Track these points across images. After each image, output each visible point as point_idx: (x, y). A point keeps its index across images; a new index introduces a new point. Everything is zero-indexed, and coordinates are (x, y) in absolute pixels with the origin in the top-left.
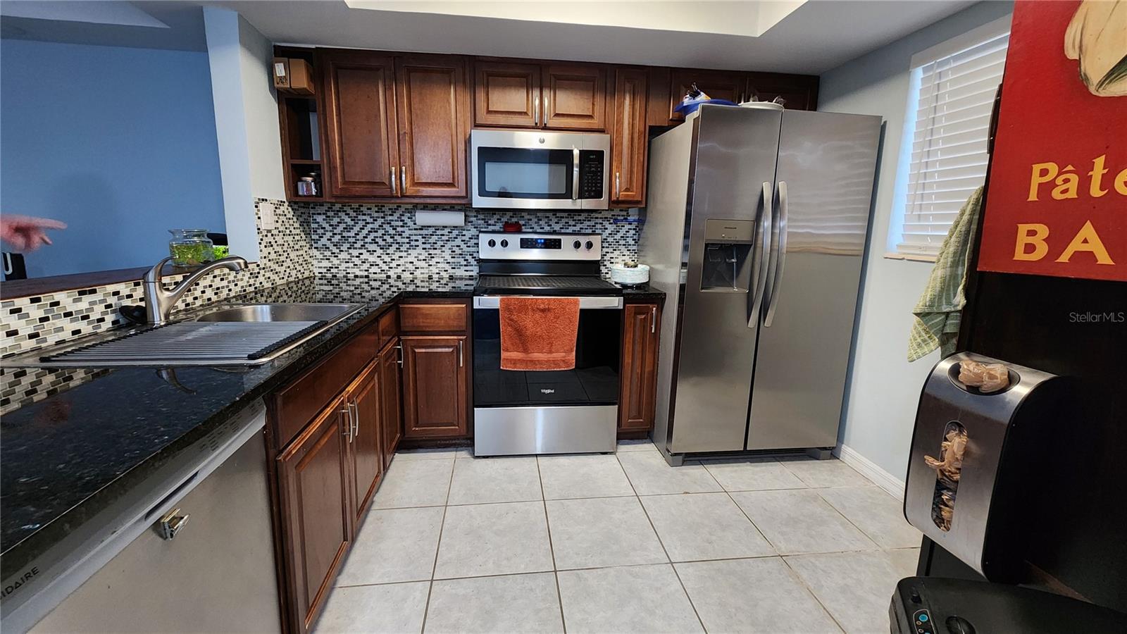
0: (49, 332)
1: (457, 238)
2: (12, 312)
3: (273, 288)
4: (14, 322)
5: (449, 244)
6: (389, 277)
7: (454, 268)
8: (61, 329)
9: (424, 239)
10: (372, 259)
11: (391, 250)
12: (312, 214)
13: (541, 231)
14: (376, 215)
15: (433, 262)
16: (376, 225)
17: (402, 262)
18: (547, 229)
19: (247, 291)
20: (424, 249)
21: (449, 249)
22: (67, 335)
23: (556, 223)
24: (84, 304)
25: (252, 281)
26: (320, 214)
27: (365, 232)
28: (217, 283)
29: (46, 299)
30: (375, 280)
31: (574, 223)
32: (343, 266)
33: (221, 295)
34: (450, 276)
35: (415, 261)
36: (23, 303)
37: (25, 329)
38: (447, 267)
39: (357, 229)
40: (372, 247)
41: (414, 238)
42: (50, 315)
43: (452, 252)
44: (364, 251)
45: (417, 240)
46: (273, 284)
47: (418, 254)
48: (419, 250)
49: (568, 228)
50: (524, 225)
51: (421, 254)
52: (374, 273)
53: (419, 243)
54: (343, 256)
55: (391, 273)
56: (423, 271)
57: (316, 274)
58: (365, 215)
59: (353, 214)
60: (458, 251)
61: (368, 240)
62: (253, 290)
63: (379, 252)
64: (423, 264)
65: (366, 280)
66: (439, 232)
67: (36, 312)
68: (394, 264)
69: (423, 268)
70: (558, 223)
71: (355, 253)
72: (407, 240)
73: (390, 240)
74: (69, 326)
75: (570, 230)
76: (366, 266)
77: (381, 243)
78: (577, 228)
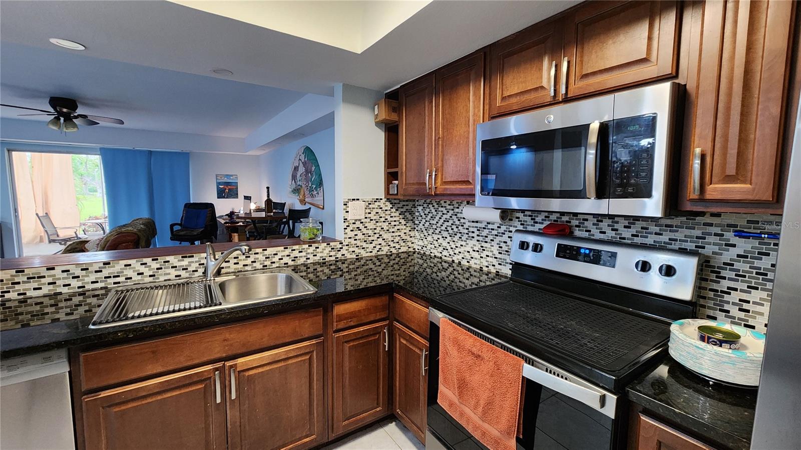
0: (161, 275)
1: (504, 234)
2: (142, 264)
3: (357, 259)
4: (142, 269)
5: (498, 239)
6: (453, 261)
7: (500, 264)
8: (169, 274)
9: (478, 232)
10: (445, 244)
11: (456, 238)
12: (417, 205)
13: (602, 236)
14: (448, 207)
15: (484, 254)
16: (448, 216)
17: (462, 249)
18: (610, 234)
19: (326, 260)
20: (478, 241)
21: (497, 244)
22: (172, 277)
23: (625, 227)
24: (186, 262)
25: (332, 253)
26: (420, 205)
27: (442, 221)
28: (296, 253)
29: (161, 259)
30: (445, 262)
31: (657, 229)
32: (429, 246)
33: (298, 261)
34: (497, 272)
35: (471, 250)
36: (148, 260)
37: (147, 272)
38: (495, 262)
39: (437, 218)
40: (445, 234)
41: (471, 229)
42: (163, 267)
43: (500, 247)
44: (440, 237)
45: (473, 232)
46: (357, 256)
47: (474, 245)
48: (474, 242)
49: (647, 237)
50: (577, 226)
51: (475, 245)
52: (445, 256)
53: (474, 235)
54: (429, 238)
55: (455, 258)
56: (476, 261)
57: (417, 250)
58: (442, 207)
59: (436, 206)
60: (505, 248)
61: (443, 228)
62: (334, 259)
63: (449, 238)
64: (476, 255)
65: (440, 260)
66: (490, 226)
67: (155, 265)
68: (457, 251)
69: (476, 259)
70: (629, 227)
71: (436, 237)
72: (466, 231)
73: (455, 230)
74: (174, 273)
75: (650, 240)
76: (441, 249)
77: (451, 231)
78: (665, 238)
